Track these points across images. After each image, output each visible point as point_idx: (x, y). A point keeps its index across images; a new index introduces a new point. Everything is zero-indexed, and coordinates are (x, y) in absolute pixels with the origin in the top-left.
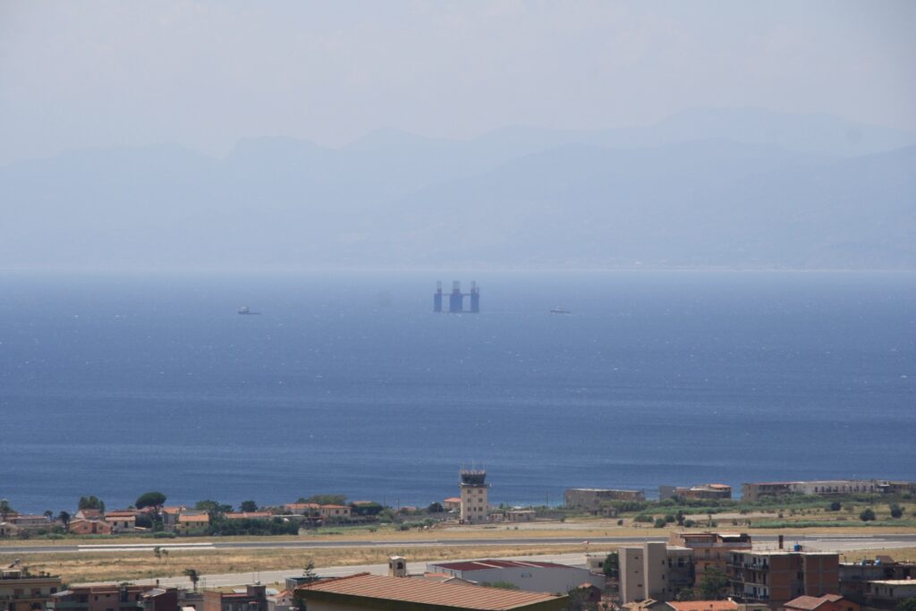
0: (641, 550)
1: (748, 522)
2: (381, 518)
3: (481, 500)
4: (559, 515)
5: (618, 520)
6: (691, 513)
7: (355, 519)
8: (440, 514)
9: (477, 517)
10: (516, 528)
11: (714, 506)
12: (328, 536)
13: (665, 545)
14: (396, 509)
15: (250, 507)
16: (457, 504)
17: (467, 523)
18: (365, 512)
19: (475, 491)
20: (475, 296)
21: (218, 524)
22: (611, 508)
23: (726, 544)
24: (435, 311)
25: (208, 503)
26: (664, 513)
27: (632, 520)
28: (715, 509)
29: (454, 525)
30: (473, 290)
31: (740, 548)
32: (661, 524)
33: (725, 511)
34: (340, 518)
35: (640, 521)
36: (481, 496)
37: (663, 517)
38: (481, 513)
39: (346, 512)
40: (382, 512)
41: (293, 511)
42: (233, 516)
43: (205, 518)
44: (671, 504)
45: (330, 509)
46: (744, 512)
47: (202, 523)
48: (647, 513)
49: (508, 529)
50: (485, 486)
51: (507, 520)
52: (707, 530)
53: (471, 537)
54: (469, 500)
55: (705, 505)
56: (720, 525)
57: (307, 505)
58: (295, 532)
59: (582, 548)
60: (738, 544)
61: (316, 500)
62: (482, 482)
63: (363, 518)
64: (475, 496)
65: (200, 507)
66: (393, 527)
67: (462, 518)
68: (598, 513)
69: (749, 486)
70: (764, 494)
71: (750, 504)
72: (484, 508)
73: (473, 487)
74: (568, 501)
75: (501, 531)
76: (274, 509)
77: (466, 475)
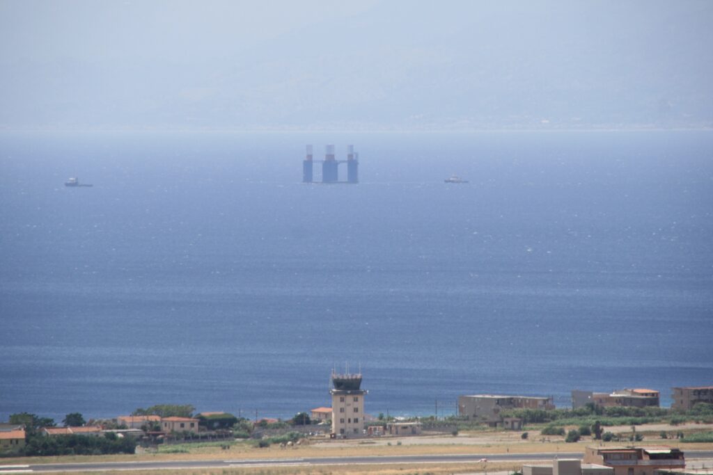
0: (550, 469)
1: (680, 434)
2: (236, 433)
3: (356, 410)
4: (451, 428)
5: (523, 433)
6: (612, 425)
7: (203, 433)
8: (307, 427)
9: (352, 431)
10: (399, 444)
11: (638, 416)
12: (171, 455)
13: (579, 463)
14: (251, 421)
15: (75, 420)
16: (327, 415)
17: (340, 438)
18: (216, 425)
19: (349, 399)
20: (353, 163)
21: (38, 441)
22: (514, 418)
23: (654, 462)
24: (304, 182)
25: (25, 416)
26: (577, 425)
27: (539, 432)
28: (640, 419)
29: (324, 440)
30: (350, 156)
31: (671, 467)
32: (574, 438)
33: (652, 422)
34: (185, 433)
35: (548, 434)
36: (356, 405)
37: (577, 428)
38: (356, 426)
39: (192, 425)
40: (237, 425)
41: (128, 425)
42: (55, 432)
43: (21, 434)
44: (587, 414)
45: (173, 422)
46: (675, 423)
47: (17, 440)
48: (558, 425)
49: (389, 444)
50: (361, 393)
51: (387, 434)
52: (631, 444)
53: (345, 454)
54: (342, 410)
55: (626, 414)
56: (645, 439)
57: (145, 417)
58: (131, 451)
59: (479, 468)
60: (668, 462)
61: (157, 411)
62: (358, 388)
63: (213, 433)
64: (349, 405)
65: (15, 421)
66: (250, 443)
67: (333, 432)
68: (498, 424)
69: (681, 392)
70: (700, 400)
71: (683, 413)
72: (360, 419)
73: (347, 394)
74: (461, 410)
75: (381, 447)
76: (105, 423)
77: (338, 379)
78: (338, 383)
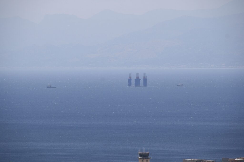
19: (145, 161)
20: (145, 79)
24: (128, 86)
30: (144, 77)
50: (149, 159)
62: (148, 157)
73: (144, 159)
77: (141, 154)
78: (141, 155)
